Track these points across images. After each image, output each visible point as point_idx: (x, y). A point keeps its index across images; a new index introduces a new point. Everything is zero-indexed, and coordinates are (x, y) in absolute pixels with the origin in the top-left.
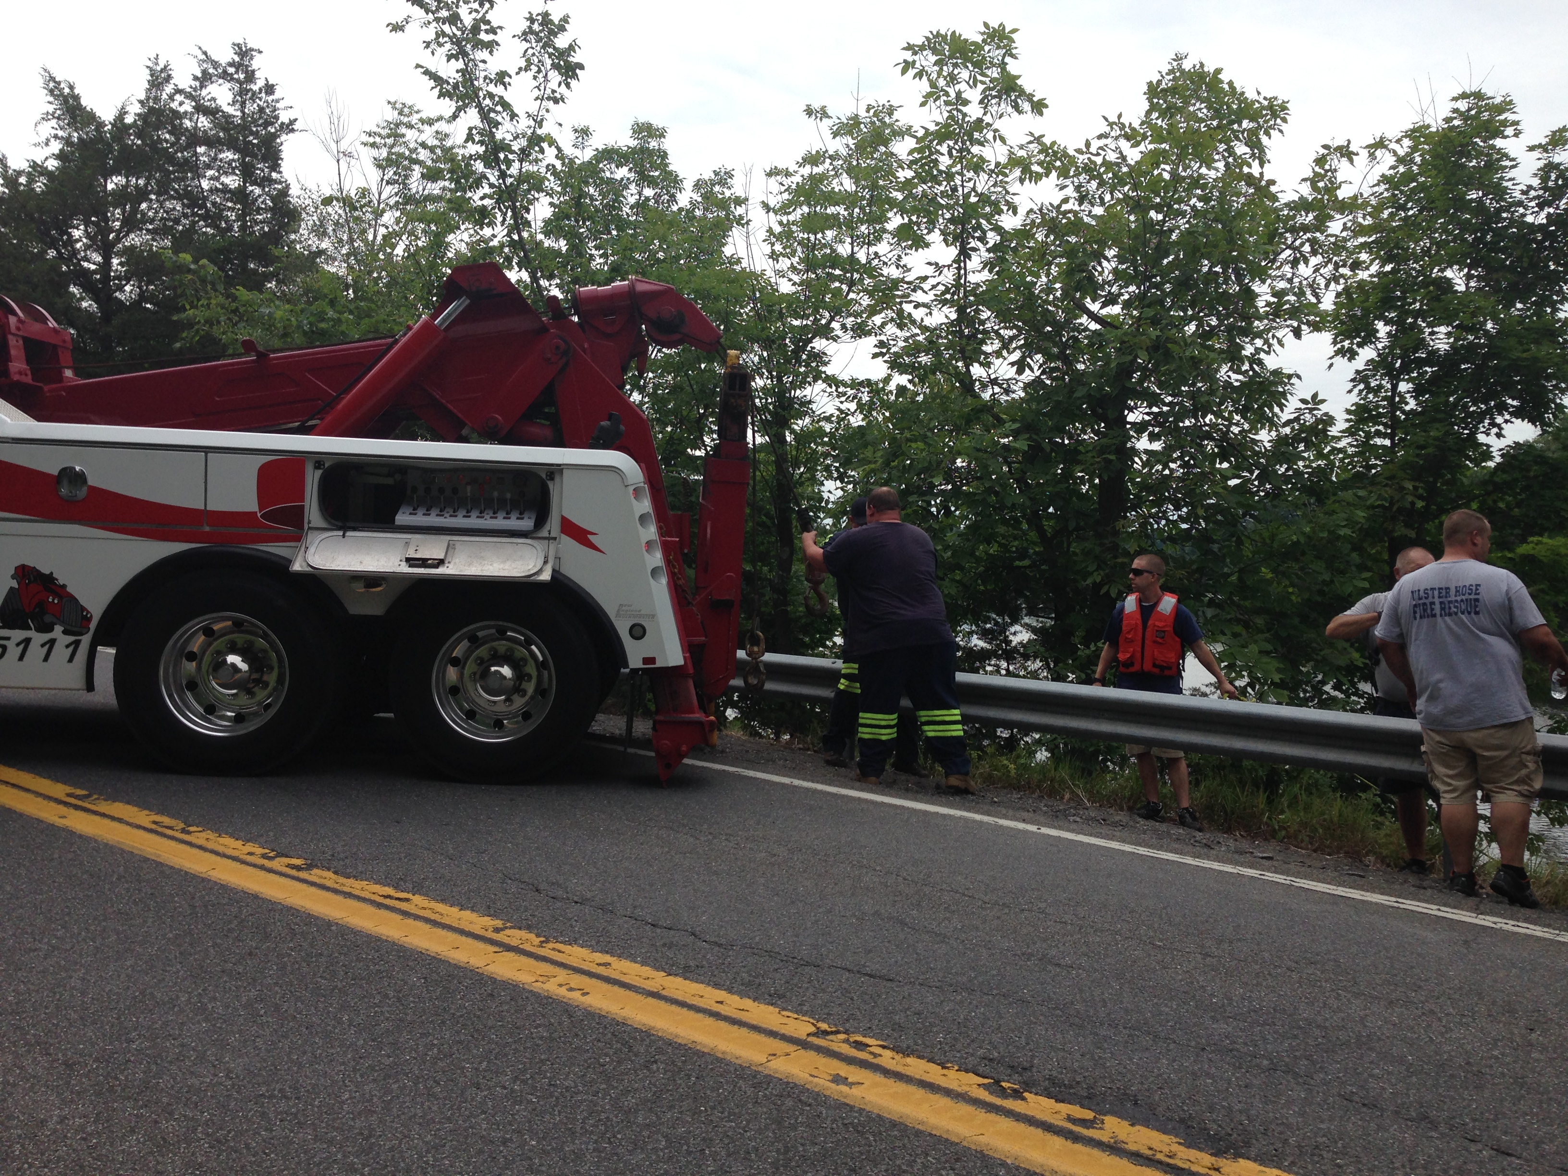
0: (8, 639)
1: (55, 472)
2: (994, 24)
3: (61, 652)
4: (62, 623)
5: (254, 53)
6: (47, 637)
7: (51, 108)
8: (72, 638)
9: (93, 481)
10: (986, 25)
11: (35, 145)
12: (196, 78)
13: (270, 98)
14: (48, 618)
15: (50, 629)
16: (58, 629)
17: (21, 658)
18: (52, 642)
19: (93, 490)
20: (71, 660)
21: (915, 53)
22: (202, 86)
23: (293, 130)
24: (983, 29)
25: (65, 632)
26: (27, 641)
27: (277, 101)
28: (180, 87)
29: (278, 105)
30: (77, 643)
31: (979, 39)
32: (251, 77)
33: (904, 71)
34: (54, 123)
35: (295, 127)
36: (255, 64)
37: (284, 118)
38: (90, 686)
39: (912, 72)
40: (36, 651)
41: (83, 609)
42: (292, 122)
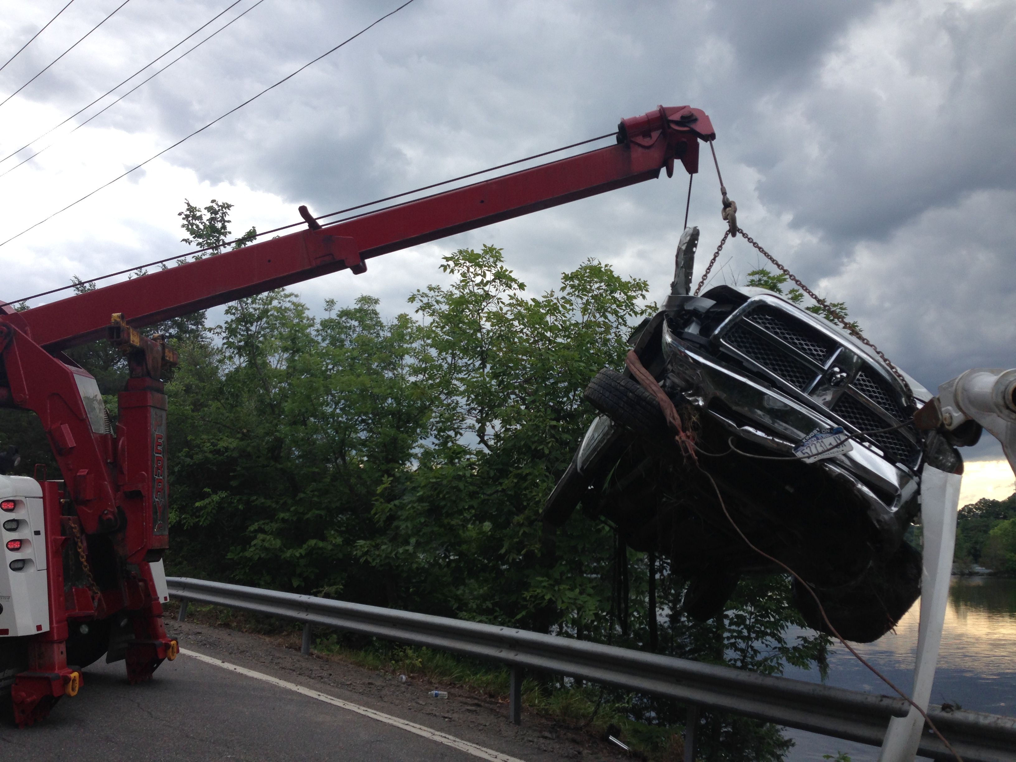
2: (489, 245)
10: (485, 246)
21: (447, 261)
24: (484, 248)
31: (481, 252)
33: (445, 270)
39: (448, 270)
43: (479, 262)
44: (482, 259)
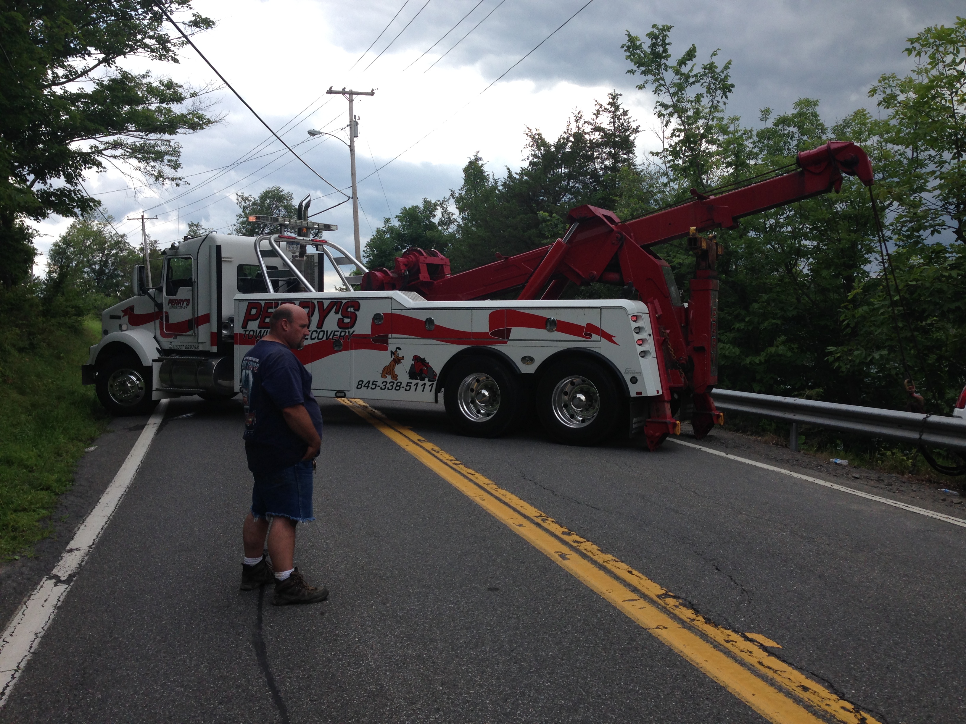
0: (411, 383)
1: (424, 319)
3: (428, 388)
4: (428, 377)
5: (618, 96)
6: (423, 382)
7: (528, 143)
8: (431, 383)
9: (436, 323)
10: (958, 18)
11: (523, 160)
12: (594, 114)
13: (626, 118)
14: (423, 375)
15: (424, 380)
16: (427, 379)
17: (415, 390)
18: (425, 384)
19: (438, 327)
20: (431, 391)
21: (912, 43)
22: (597, 117)
23: (638, 131)
24: (957, 21)
25: (429, 381)
26: (417, 384)
27: (629, 118)
28: (586, 120)
29: (630, 120)
30: (432, 384)
31: (954, 26)
32: (617, 108)
33: (910, 53)
34: (530, 148)
35: (639, 130)
36: (619, 102)
37: (634, 125)
38: (437, 401)
39: (914, 53)
40: (420, 388)
41: (434, 372)
42: (638, 127)
43: (952, 38)
44: (955, 34)
